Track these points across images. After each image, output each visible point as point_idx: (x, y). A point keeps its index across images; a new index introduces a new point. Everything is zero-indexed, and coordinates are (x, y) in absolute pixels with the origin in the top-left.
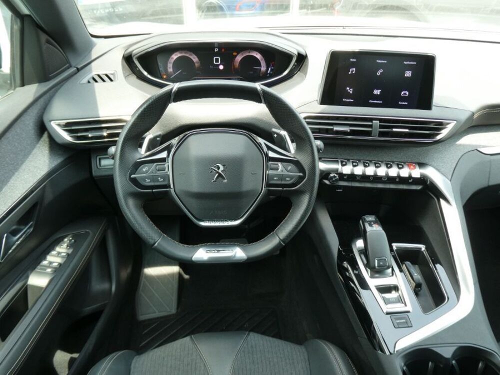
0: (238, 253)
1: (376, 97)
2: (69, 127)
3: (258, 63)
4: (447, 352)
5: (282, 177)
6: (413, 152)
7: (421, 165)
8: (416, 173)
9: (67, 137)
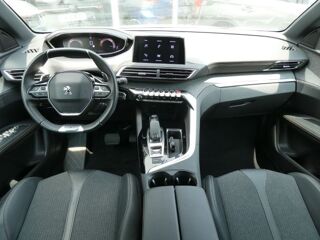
0: (80, 129)
1: (159, 59)
2: (13, 73)
3: (111, 44)
4: (172, 173)
5: (100, 93)
6: (180, 86)
7: (182, 91)
8: (179, 95)
9: (11, 78)
